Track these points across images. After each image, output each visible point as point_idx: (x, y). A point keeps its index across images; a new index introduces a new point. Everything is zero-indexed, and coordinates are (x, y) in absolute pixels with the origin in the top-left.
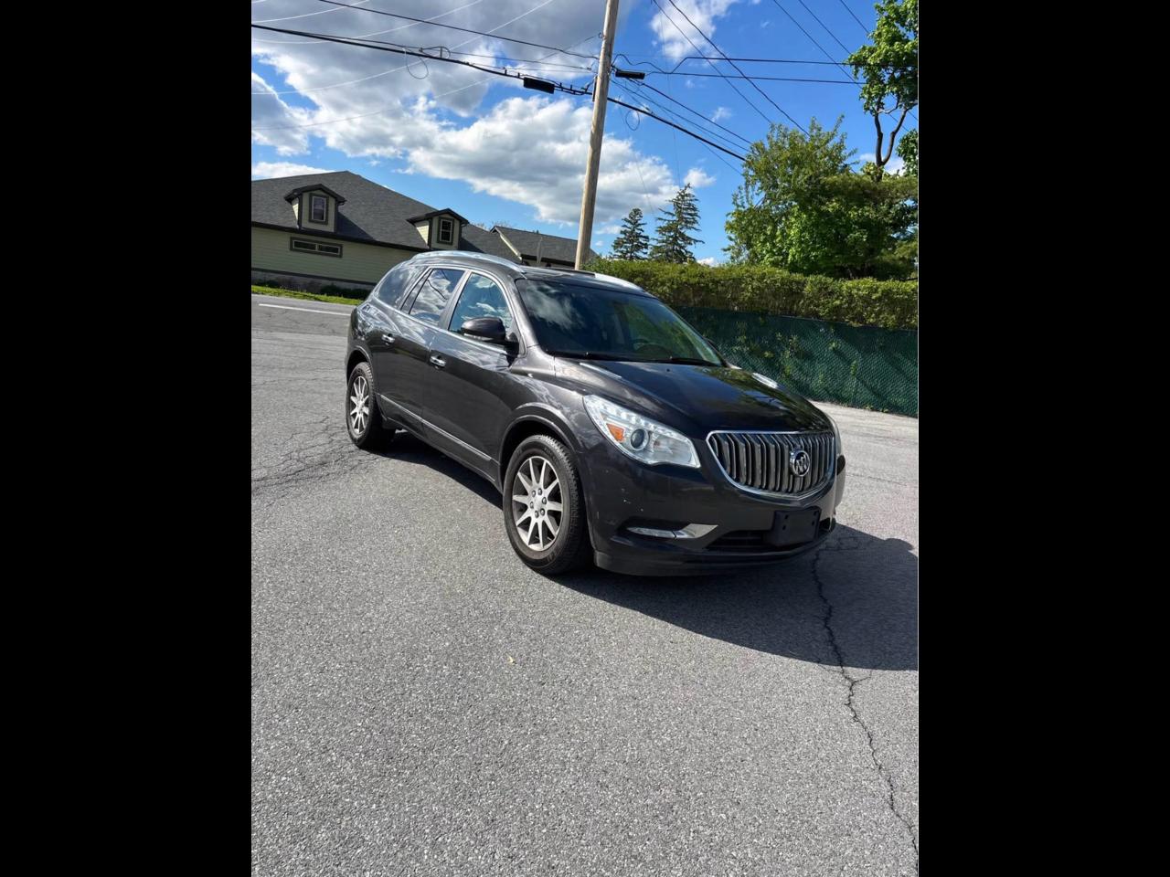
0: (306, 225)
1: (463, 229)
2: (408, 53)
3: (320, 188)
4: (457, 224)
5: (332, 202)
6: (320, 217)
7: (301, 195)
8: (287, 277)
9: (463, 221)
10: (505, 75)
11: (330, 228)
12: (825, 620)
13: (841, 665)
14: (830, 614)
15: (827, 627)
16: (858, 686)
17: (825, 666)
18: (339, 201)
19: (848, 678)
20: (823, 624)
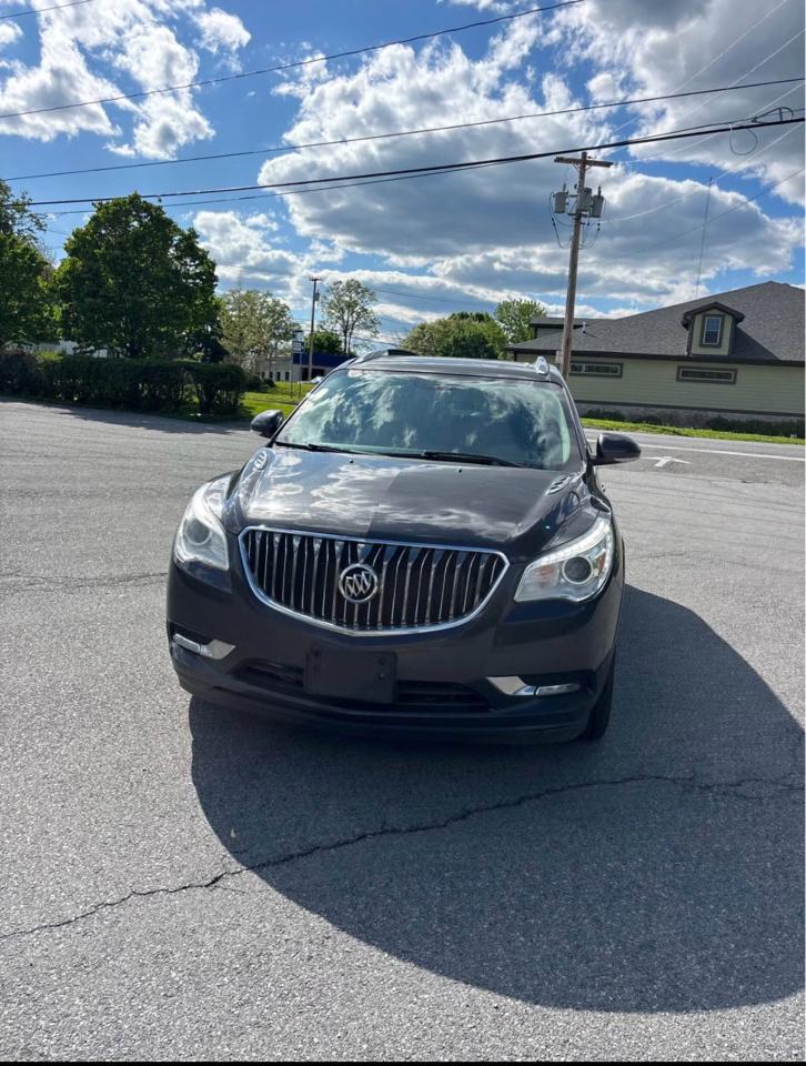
0: (696, 350)
2: (734, 129)
3: (715, 307)
5: (729, 321)
6: (711, 338)
7: (693, 318)
8: (669, 411)
12: (384, 832)
13: (251, 868)
14: (417, 829)
15: (363, 837)
16: (200, 890)
17: (230, 858)
18: (738, 318)
19: (217, 879)
20: (368, 832)
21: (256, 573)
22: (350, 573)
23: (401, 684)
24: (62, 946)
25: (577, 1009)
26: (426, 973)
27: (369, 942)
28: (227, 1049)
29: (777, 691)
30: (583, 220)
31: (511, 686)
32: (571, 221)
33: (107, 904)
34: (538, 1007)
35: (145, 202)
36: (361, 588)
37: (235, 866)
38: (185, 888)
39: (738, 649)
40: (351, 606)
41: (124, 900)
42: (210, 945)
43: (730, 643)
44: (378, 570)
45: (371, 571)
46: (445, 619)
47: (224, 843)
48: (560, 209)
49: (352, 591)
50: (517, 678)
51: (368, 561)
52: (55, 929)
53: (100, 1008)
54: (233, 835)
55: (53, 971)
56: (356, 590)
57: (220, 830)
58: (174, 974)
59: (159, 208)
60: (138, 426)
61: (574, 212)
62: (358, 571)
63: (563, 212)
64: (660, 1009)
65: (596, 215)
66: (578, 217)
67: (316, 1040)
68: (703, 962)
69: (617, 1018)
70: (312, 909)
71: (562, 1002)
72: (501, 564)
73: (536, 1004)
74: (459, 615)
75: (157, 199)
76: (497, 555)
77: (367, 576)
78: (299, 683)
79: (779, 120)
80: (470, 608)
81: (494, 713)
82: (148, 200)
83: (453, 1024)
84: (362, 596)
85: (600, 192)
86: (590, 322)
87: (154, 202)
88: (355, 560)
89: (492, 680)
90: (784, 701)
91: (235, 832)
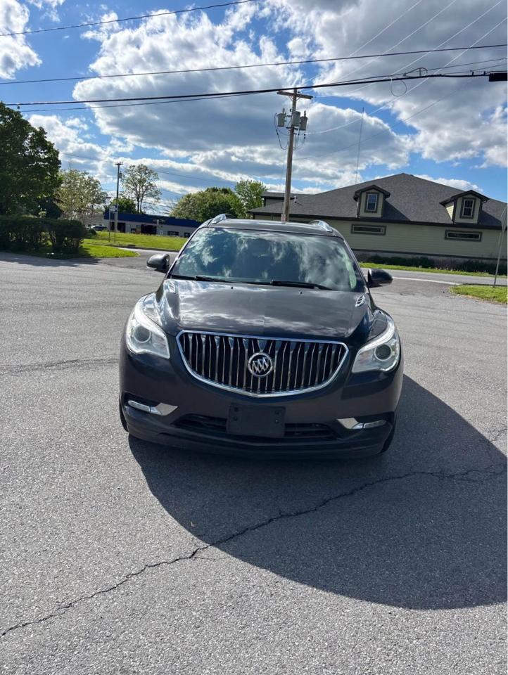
0: (363, 214)
1: (484, 205)
2: (393, 80)
3: (374, 187)
4: (478, 201)
5: (381, 196)
6: (371, 207)
7: (361, 194)
9: (483, 199)
10: (473, 76)
11: (379, 215)
12: (282, 516)
13: (212, 544)
14: (301, 513)
15: (271, 520)
16: (188, 560)
17: (197, 540)
18: (387, 195)
19: (194, 553)
20: (273, 517)
21: (190, 360)
22: (255, 359)
23: (287, 425)
24: (115, 604)
25: (434, 609)
26: (342, 597)
27: (302, 582)
28: (247, 655)
29: (466, 418)
30: (295, 131)
31: (350, 423)
32: (288, 131)
33: (133, 575)
34: (412, 610)
35: (8, 108)
36: (263, 368)
37: (202, 544)
38: (177, 560)
39: (436, 395)
40: (256, 379)
41: (142, 570)
42: (209, 593)
43: (430, 391)
44: (272, 356)
45: (268, 357)
46: (312, 385)
47: (189, 531)
48: (281, 124)
49: (257, 369)
50: (353, 419)
51: (266, 351)
52: (107, 593)
53: (158, 640)
54: (192, 525)
55: (117, 620)
56: (260, 368)
57: (183, 522)
58: (194, 614)
59: (18, 113)
60: (13, 261)
61: (290, 126)
62: (260, 357)
63: (283, 126)
64: (478, 604)
65: (303, 128)
66: (292, 129)
67: (297, 644)
68: (489, 576)
69: (457, 612)
70: (261, 566)
71: (425, 606)
72: (344, 350)
73: (411, 609)
74: (320, 382)
75: (16, 107)
76: (340, 345)
77: (266, 360)
78: (224, 428)
79: (419, 75)
80: (327, 378)
81: (340, 441)
82: (11, 107)
83: (370, 625)
84: (263, 372)
85: (305, 115)
86: (299, 196)
87: (15, 109)
88: (257, 350)
89: (340, 420)
90: (472, 423)
91: (193, 523)
